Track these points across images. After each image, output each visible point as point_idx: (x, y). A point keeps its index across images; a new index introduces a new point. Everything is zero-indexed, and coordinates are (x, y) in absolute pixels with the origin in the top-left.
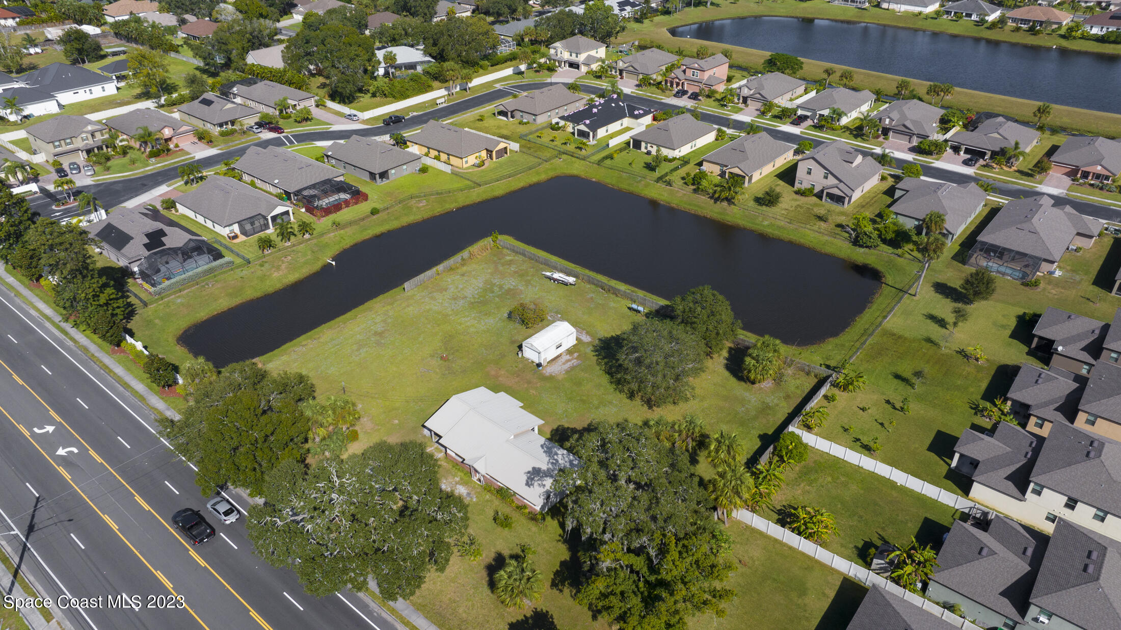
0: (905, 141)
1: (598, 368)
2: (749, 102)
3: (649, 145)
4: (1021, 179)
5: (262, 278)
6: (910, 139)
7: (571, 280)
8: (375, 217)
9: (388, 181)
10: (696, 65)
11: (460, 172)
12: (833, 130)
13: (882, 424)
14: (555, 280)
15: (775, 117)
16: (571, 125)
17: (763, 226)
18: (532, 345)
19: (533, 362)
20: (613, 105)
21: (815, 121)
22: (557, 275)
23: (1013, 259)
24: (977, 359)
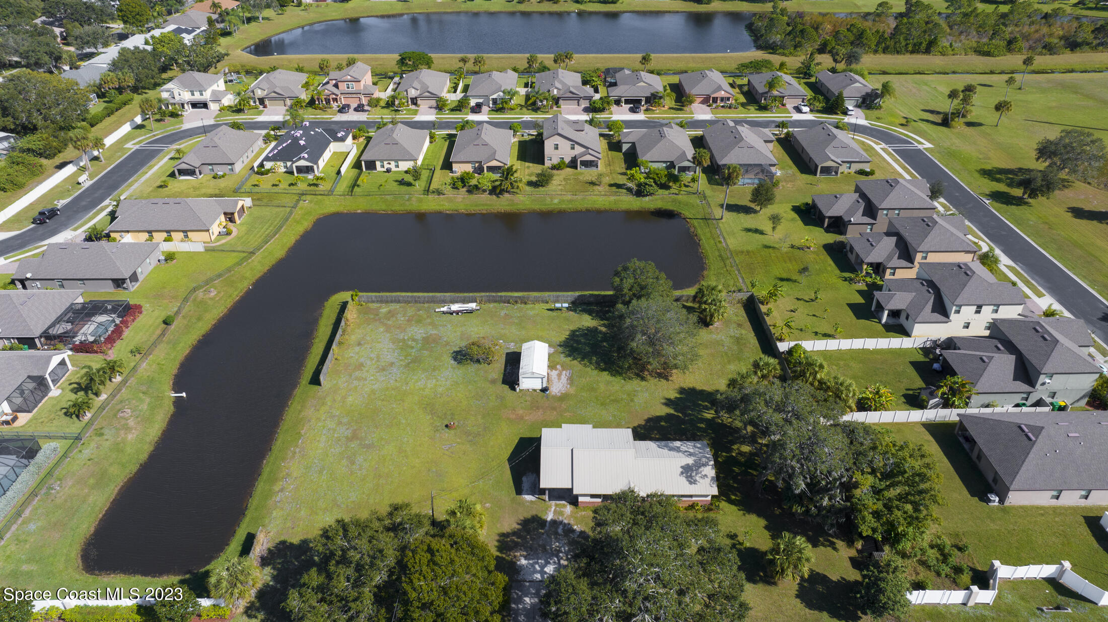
0: (575, 105)
1: (589, 369)
2: (419, 102)
3: (385, 163)
4: (679, 114)
5: (118, 448)
6: (578, 103)
7: (473, 306)
8: (173, 327)
9: (138, 284)
10: (349, 77)
11: (214, 247)
12: (512, 109)
13: (814, 315)
14: (457, 312)
15: (452, 110)
16: (282, 164)
17: (555, 204)
18: (533, 373)
19: (535, 390)
20: (312, 133)
21: (491, 106)
22: (455, 307)
23: (747, 171)
24: (809, 248)
